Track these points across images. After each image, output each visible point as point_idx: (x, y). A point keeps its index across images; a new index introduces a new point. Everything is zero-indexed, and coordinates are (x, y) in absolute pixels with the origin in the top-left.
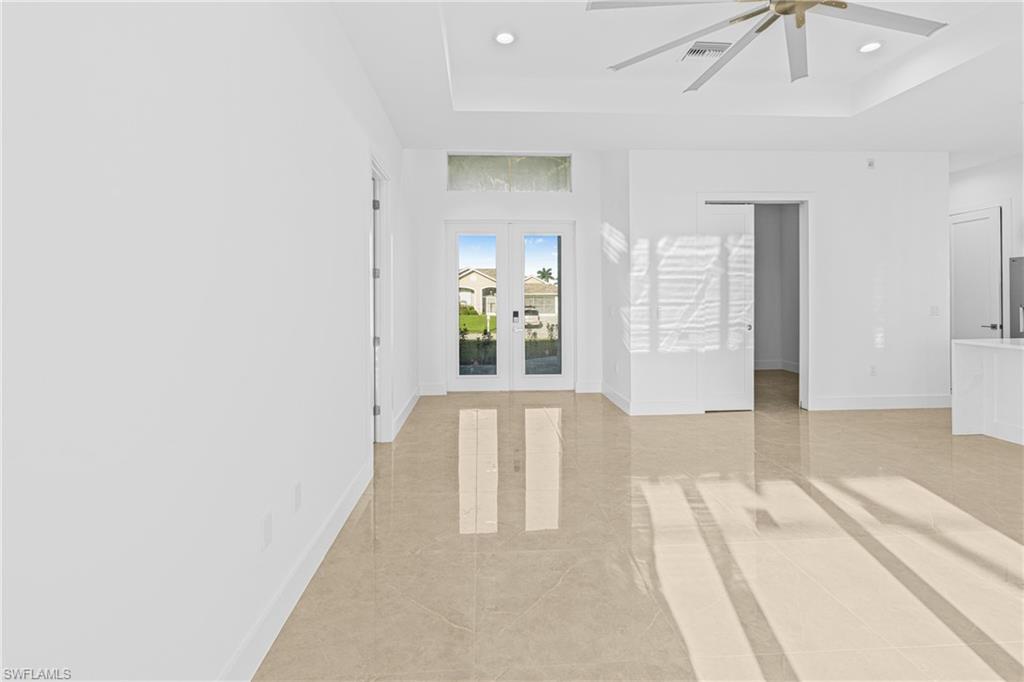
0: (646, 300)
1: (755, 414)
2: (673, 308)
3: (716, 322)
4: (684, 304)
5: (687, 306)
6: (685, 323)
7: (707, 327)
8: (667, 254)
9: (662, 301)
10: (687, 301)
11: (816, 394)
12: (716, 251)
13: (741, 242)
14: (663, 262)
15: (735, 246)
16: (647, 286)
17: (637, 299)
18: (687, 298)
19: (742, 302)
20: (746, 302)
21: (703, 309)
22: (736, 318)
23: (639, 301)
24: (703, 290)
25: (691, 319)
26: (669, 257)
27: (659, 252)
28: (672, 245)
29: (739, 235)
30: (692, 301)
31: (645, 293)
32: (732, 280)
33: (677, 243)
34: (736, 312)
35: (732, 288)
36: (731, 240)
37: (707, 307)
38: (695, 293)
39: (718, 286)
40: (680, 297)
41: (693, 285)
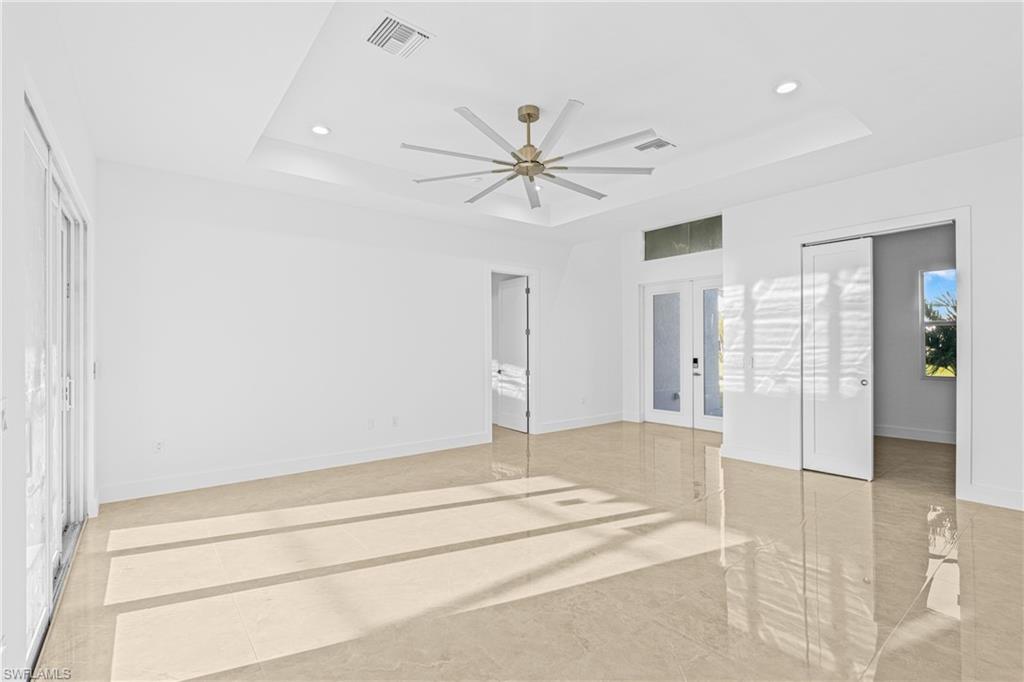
0: (741, 346)
2: (768, 354)
4: (780, 350)
5: (783, 353)
6: (781, 370)
8: (762, 298)
9: (756, 347)
10: (783, 347)
12: (823, 290)
13: (857, 277)
14: (758, 307)
15: (849, 282)
16: (743, 332)
17: (731, 343)
18: (784, 343)
19: (858, 349)
20: (862, 349)
22: (849, 367)
23: (733, 347)
25: (787, 367)
26: (765, 302)
27: (754, 297)
28: (767, 289)
29: (855, 267)
30: (789, 347)
31: (739, 338)
32: (845, 323)
33: (773, 286)
34: (848, 361)
35: (844, 332)
36: (843, 275)
38: (792, 339)
39: (825, 331)
40: (777, 343)
41: (790, 330)
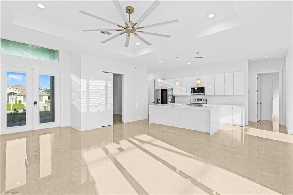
0: (86, 97)
1: (113, 126)
2: (93, 99)
3: (104, 103)
4: (96, 98)
5: (97, 99)
6: (97, 103)
7: (102, 104)
8: (92, 84)
9: (90, 97)
11: (126, 119)
12: (104, 84)
13: (110, 83)
14: (90, 87)
15: (109, 83)
16: (86, 93)
17: (83, 97)
18: (97, 97)
19: (110, 98)
21: (101, 100)
22: (109, 102)
23: (84, 98)
24: (101, 95)
25: (98, 102)
26: (92, 85)
27: (90, 84)
28: (93, 82)
29: (110, 81)
30: (98, 97)
31: (85, 95)
32: (108, 92)
33: (94, 82)
34: (109, 100)
35: (108, 94)
36: (108, 82)
37: (102, 99)
38: (99, 95)
39: (105, 94)
40: (95, 96)
41: (99, 93)
